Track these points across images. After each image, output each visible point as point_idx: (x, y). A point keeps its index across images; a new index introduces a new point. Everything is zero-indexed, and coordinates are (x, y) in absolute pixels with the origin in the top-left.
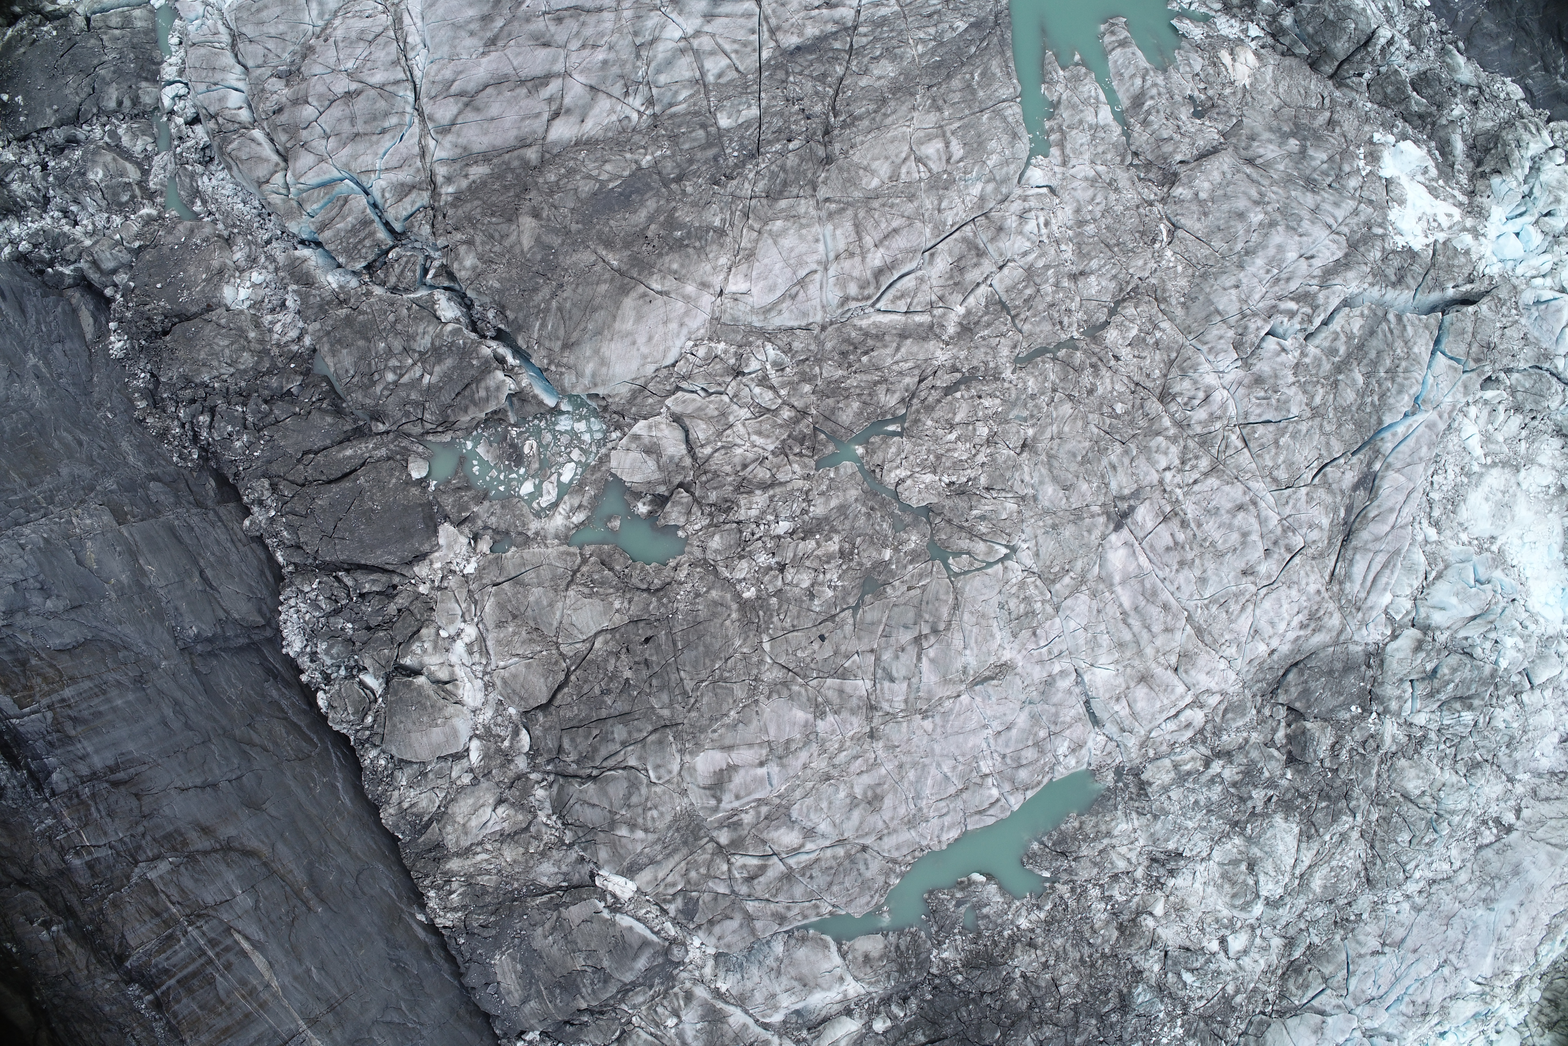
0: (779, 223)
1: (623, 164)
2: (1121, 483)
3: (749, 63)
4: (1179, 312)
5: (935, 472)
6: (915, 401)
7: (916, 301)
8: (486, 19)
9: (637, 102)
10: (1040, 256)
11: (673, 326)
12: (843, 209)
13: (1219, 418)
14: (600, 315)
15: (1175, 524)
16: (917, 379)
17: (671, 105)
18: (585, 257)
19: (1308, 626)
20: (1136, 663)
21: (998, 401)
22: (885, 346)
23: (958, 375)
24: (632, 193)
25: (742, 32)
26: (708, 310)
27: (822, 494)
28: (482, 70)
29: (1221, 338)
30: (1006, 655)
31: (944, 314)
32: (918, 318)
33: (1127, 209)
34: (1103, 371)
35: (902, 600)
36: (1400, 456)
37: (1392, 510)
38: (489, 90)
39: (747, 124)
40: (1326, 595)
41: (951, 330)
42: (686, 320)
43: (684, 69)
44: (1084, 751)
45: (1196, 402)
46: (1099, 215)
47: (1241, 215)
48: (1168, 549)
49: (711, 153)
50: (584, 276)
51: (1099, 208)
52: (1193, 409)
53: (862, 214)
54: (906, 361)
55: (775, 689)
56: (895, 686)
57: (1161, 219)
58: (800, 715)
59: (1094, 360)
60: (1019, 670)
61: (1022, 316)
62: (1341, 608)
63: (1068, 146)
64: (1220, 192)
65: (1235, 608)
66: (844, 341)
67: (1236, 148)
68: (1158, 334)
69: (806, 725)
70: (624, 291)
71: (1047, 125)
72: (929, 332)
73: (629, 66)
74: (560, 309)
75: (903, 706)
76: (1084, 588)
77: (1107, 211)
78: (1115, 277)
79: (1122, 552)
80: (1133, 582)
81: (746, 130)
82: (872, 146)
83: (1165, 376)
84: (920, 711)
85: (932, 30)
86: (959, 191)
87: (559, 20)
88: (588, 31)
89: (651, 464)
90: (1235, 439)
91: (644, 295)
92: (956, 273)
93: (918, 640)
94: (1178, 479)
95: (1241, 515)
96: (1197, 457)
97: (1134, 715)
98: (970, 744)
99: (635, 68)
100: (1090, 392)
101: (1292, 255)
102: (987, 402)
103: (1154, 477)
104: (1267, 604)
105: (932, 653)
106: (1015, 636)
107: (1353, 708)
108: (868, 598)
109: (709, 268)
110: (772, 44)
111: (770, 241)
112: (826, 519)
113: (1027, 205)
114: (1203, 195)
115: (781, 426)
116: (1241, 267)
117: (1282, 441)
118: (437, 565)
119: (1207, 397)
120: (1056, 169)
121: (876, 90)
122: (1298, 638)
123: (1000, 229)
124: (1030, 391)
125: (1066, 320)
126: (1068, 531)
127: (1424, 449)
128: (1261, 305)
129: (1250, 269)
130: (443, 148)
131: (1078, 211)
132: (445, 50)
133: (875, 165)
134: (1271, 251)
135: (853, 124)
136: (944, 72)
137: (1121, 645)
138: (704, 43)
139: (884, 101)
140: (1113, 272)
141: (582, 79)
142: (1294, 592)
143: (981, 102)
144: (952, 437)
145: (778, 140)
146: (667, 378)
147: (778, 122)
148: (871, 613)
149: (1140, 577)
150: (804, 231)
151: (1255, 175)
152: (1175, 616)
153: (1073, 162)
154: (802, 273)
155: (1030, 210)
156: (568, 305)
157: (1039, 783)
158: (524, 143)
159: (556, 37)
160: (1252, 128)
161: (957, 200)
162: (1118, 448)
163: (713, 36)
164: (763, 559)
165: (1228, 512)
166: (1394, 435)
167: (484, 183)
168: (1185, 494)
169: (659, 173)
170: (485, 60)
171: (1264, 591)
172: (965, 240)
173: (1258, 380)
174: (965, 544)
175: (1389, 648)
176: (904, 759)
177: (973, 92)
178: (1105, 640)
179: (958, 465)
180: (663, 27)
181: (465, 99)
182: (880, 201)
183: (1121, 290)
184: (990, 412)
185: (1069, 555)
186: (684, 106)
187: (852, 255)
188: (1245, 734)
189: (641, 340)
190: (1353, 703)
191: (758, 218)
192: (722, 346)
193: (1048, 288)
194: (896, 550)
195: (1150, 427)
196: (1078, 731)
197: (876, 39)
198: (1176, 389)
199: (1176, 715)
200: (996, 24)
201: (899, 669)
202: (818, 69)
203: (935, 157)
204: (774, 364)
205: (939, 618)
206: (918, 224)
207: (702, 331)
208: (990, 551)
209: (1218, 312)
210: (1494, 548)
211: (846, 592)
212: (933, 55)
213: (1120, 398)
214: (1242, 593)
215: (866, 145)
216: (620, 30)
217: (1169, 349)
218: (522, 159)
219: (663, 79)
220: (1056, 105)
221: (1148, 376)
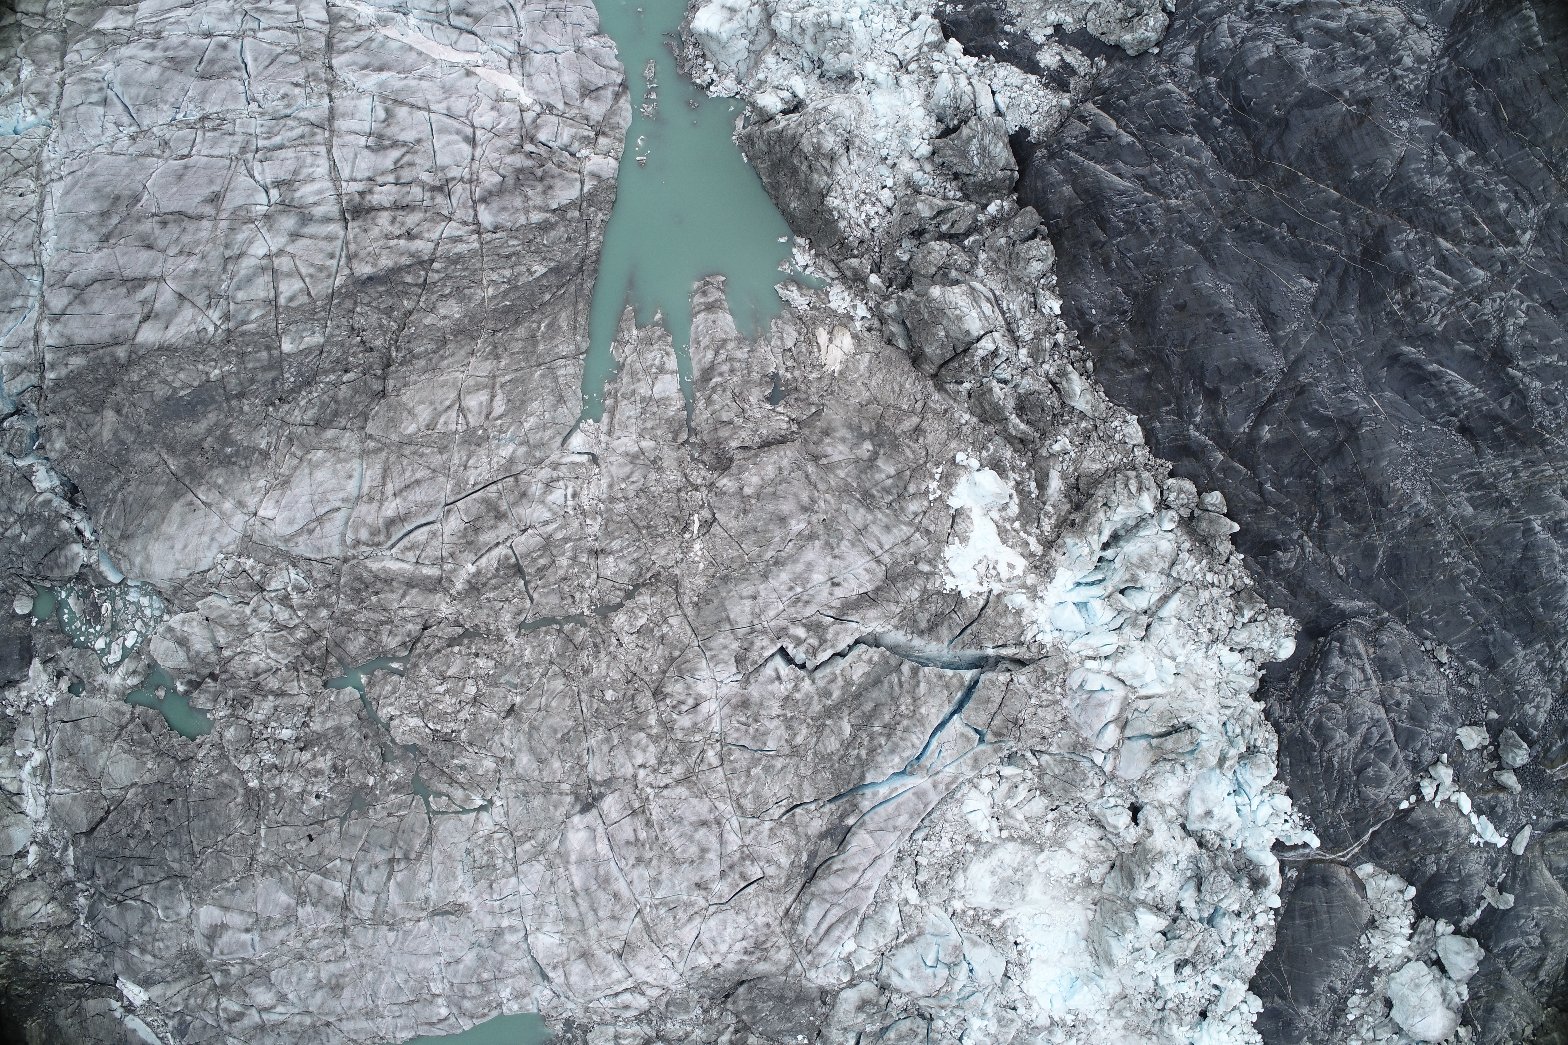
0: (320, 453)
1: (194, 374)
2: (596, 768)
3: (321, 289)
4: (689, 611)
5: (423, 718)
6: (419, 645)
7: (424, 555)
8: (104, 215)
9: (215, 315)
10: (561, 527)
11: (206, 539)
12: (380, 449)
13: (701, 730)
14: (153, 515)
15: (639, 822)
16: (420, 627)
17: (244, 323)
18: (149, 458)
19: (751, 953)
20: (581, 939)
21: (491, 663)
22: (392, 591)
23: (460, 630)
24: (198, 403)
25: (321, 256)
26: (240, 527)
27: (322, 713)
28: (92, 265)
29: (725, 647)
30: (465, 898)
31: (455, 570)
32: (426, 571)
33: (667, 491)
34: (602, 655)
35: (381, 824)
36: (876, 818)
37: (854, 869)
38: (96, 286)
39: (308, 351)
40: (778, 930)
41: (459, 586)
42: (217, 536)
43: (261, 289)
44: (527, 1000)
45: (684, 708)
46: (631, 494)
47: (783, 520)
48: (628, 843)
49: (270, 375)
50: (146, 474)
51: (633, 487)
52: (680, 713)
53: (392, 459)
54: (410, 608)
55: (267, 869)
56: (364, 897)
57: (702, 507)
58: (284, 898)
59: (598, 640)
60: (472, 915)
61: (533, 585)
62: (791, 945)
63: (617, 416)
64: (770, 490)
65: (682, 916)
66: (356, 579)
67: (806, 441)
68: (665, 629)
69: (288, 907)
70: (176, 495)
71: (607, 387)
72: (438, 585)
73: (215, 278)
74: (124, 502)
75: (369, 915)
76: (541, 858)
77: (644, 490)
78: (636, 561)
79: (582, 835)
80: (588, 865)
81: (306, 357)
82: (423, 388)
83: (665, 672)
84: (387, 923)
85: (507, 273)
86: (490, 450)
87: (164, 224)
88: (187, 239)
89: (182, 655)
90: (711, 756)
91: (191, 503)
92: (470, 533)
93: (391, 861)
94: (651, 778)
95: (703, 831)
96: (672, 763)
97: (568, 984)
98: (420, 966)
99: (221, 281)
100: (586, 672)
101: (818, 577)
102: (481, 662)
103: (629, 771)
104: (712, 922)
105: (399, 877)
106: (476, 882)
107: (800, 1037)
108: (354, 812)
109: (248, 487)
110: (346, 271)
111: (307, 471)
112: (325, 735)
113: (555, 475)
114: (747, 491)
115: (293, 645)
116: (765, 577)
117: (754, 772)
118: (24, 693)
119: (697, 705)
120: (603, 437)
121: (438, 330)
122: (741, 962)
123: (524, 495)
124: (526, 659)
125: (578, 595)
126: (537, 802)
127: (902, 819)
128: (772, 624)
129: (773, 583)
130: (52, 336)
131: (611, 486)
132: (66, 242)
133: (419, 409)
134: (800, 567)
135: (410, 361)
136: (512, 317)
137: (567, 920)
138: (284, 263)
139: (445, 342)
140: (635, 555)
141: (173, 286)
142: (741, 919)
143: (539, 356)
144: (441, 689)
145: (334, 371)
146: (201, 582)
147: (337, 353)
148: (354, 827)
149: (597, 861)
150: (339, 466)
151: (813, 477)
152: (624, 907)
153: (618, 433)
154: (321, 511)
155: (558, 479)
156: (130, 499)
157: (484, 1015)
158: (116, 341)
159: (159, 242)
160: (830, 422)
161: (485, 460)
162: (600, 734)
163: (293, 257)
164: (267, 758)
165: (691, 824)
166: (875, 794)
167: (80, 374)
168: (656, 795)
169: (224, 388)
170: (96, 256)
171: (712, 909)
172: (485, 501)
173: (745, 704)
174: (444, 787)
175: (844, 995)
176: (365, 961)
177: (535, 344)
178: (552, 910)
179: (441, 717)
180: (251, 242)
181: (76, 291)
182: (412, 448)
183: (640, 575)
184: (483, 672)
185: (533, 824)
186: (254, 325)
187: (371, 499)
188: (689, 1029)
189: (178, 546)
190: (801, 1032)
191: (302, 446)
192: (251, 562)
193: (564, 561)
194: (383, 777)
195: (636, 720)
196: (521, 982)
197: (448, 277)
198: (668, 689)
199: (617, 995)
200: (580, 269)
201: (370, 883)
202: (387, 301)
203: (475, 410)
204: (295, 588)
205: (412, 848)
206: (441, 478)
207: (232, 547)
208: (468, 798)
209: (728, 619)
210: (997, 922)
211: (334, 804)
212: (504, 298)
213: (613, 685)
214: (692, 904)
215: (418, 386)
216: (213, 240)
217: (673, 647)
218: (113, 355)
219: (241, 296)
220: (621, 367)
221: (646, 669)
